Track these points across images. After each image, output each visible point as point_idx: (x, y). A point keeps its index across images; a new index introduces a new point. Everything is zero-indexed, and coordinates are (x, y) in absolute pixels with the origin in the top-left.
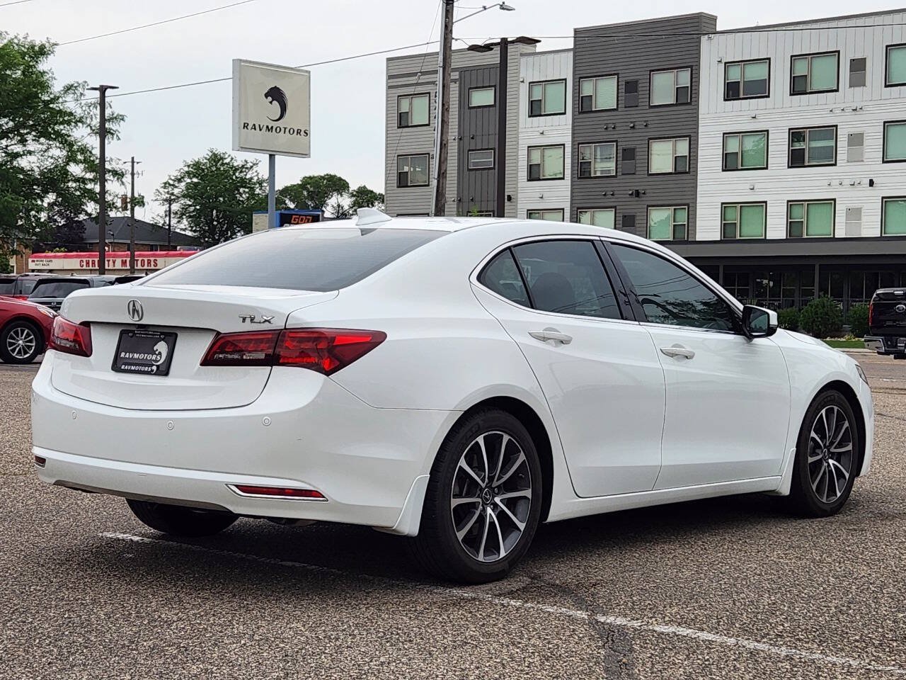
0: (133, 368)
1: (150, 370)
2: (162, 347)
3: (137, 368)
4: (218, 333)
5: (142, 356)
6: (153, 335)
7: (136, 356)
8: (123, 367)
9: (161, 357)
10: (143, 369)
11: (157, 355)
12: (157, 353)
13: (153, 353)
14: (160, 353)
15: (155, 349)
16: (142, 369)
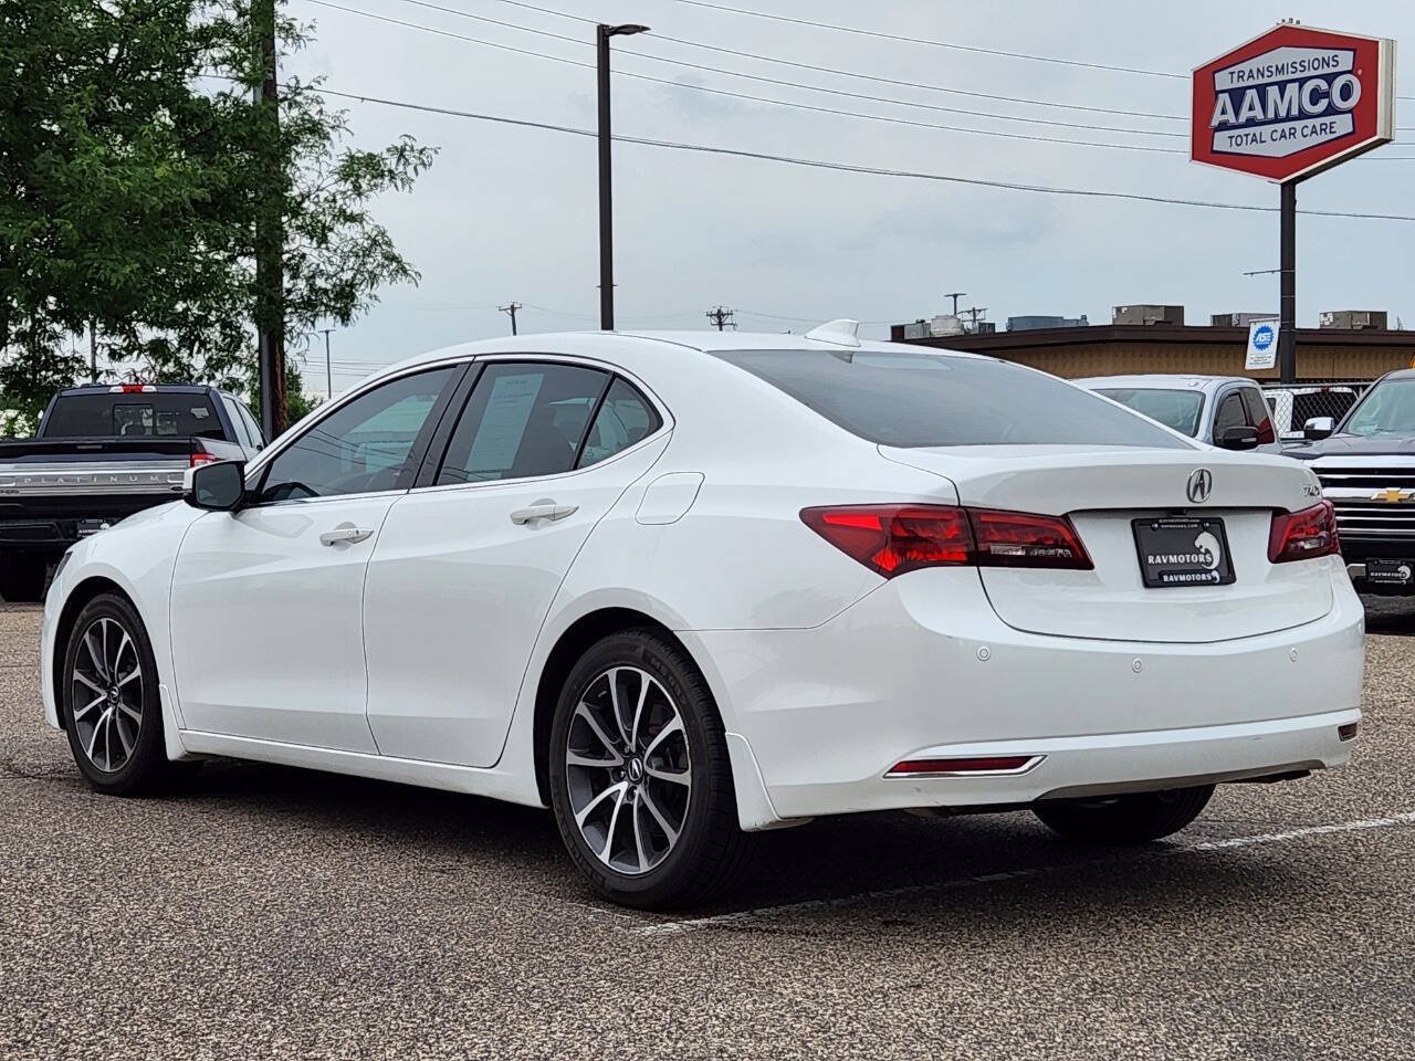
0: (1182, 578)
1: (1210, 578)
2: (1206, 541)
3: (1188, 578)
4: (1278, 512)
5: (1182, 559)
6: (1187, 524)
7: (1173, 559)
8: (1166, 578)
9: (1211, 556)
10: (1198, 577)
11: (1205, 554)
12: (1203, 550)
13: (1197, 551)
14: (1207, 551)
15: (1197, 544)
16: (1195, 577)
